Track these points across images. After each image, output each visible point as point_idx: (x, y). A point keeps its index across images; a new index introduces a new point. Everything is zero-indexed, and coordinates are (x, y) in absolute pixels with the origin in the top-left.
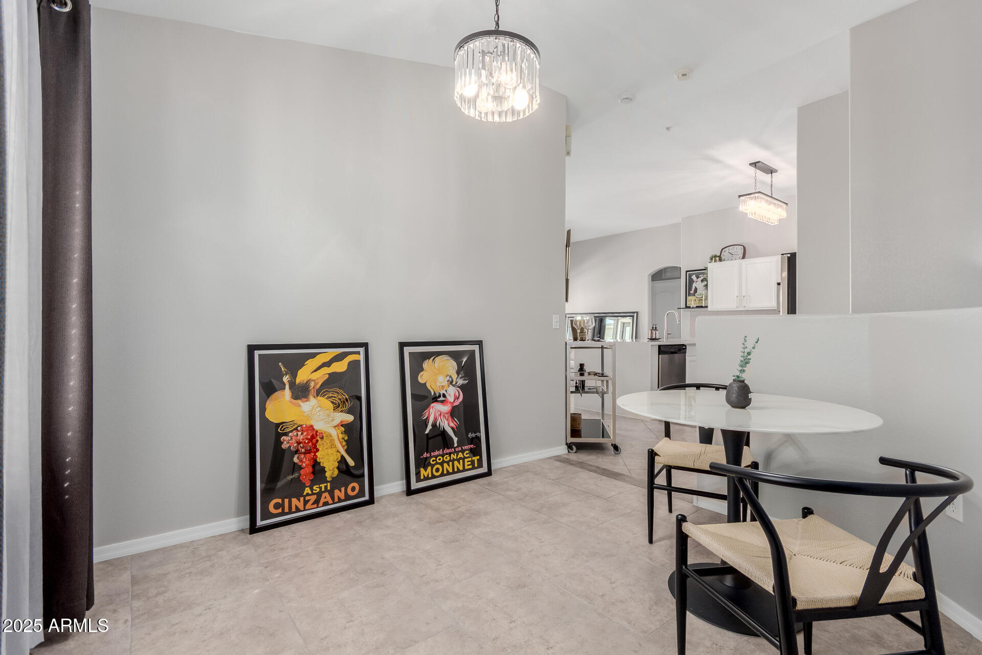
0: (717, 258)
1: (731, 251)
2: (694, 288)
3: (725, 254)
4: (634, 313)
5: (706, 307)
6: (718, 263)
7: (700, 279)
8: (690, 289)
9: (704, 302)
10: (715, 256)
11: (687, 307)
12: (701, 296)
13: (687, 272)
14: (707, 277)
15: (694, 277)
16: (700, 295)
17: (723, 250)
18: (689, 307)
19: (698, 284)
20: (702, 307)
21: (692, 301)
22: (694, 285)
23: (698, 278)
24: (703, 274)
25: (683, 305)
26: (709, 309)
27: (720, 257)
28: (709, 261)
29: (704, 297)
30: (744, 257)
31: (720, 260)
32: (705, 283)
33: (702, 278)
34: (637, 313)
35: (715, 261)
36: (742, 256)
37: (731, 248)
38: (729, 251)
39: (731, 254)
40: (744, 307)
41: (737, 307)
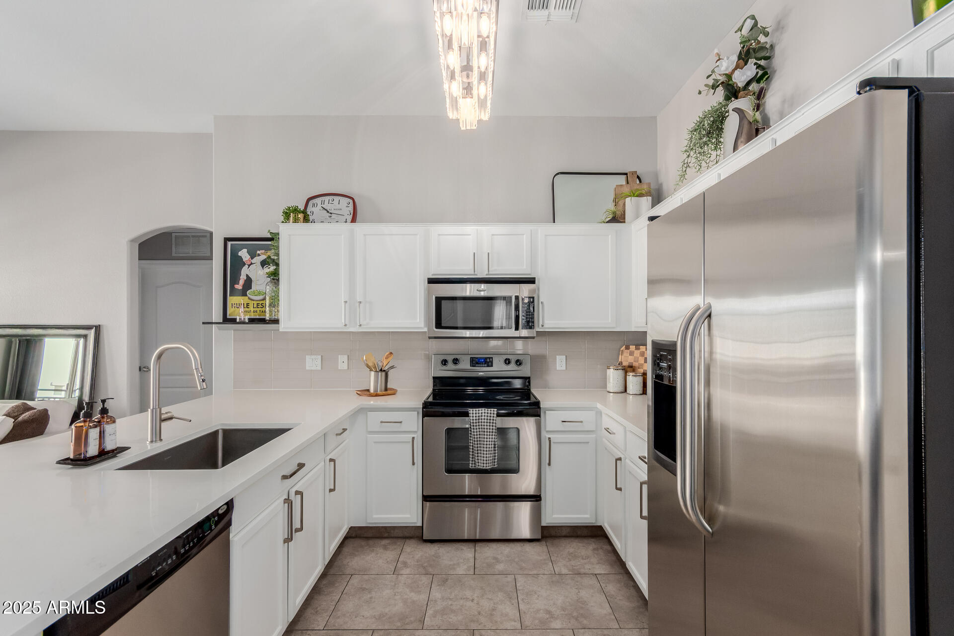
0: (301, 216)
1: (326, 206)
2: (243, 278)
3: (315, 210)
4: (89, 328)
5: (276, 321)
6: (301, 226)
7: (257, 260)
8: (235, 279)
9: (267, 309)
10: (296, 210)
11: (227, 320)
12: (261, 297)
13: (227, 240)
14: (278, 255)
15: (244, 254)
16: (259, 293)
17: (311, 203)
18: (233, 321)
19: (256, 272)
20: (262, 321)
21: (239, 308)
22: (245, 271)
23: (253, 255)
24: (267, 248)
25: (217, 316)
26: (283, 326)
27: (304, 212)
28: (282, 218)
29: (267, 298)
30: (354, 220)
31: (306, 220)
32: (272, 268)
33: (263, 257)
34: (98, 329)
35: (296, 221)
36: (350, 218)
37: (327, 199)
38: (323, 206)
39: (328, 212)
40: (360, 325)
41: (345, 325)
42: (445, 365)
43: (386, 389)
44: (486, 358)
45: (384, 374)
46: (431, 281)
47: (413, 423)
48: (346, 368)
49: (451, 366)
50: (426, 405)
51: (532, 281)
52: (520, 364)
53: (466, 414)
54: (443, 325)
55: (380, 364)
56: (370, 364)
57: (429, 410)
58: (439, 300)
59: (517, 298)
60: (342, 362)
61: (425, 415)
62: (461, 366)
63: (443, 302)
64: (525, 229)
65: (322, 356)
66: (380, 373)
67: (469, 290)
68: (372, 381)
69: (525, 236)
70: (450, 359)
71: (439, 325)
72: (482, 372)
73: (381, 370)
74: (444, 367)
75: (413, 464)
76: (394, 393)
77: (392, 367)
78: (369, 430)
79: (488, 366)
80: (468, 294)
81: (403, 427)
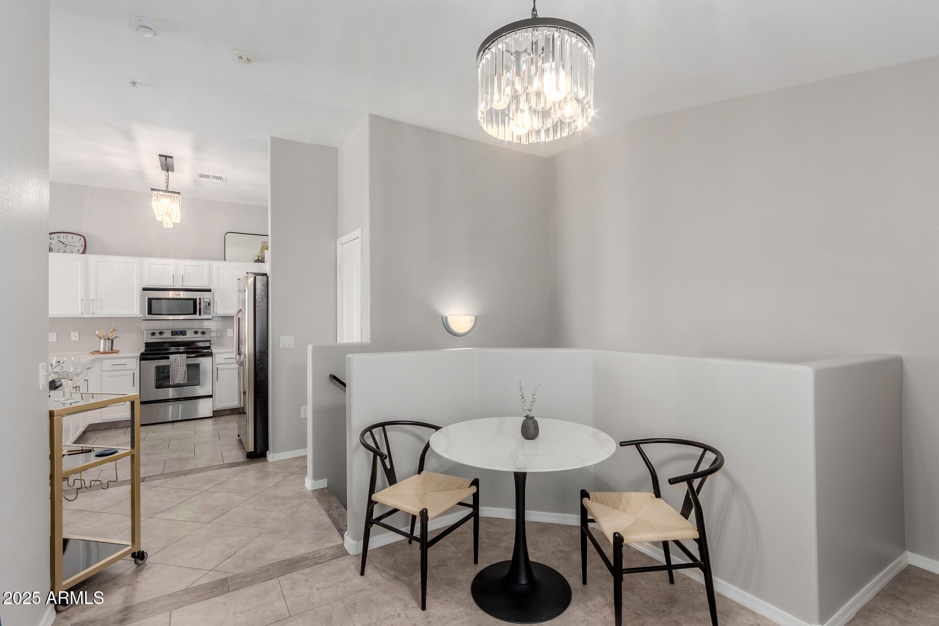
1: (62, 240)
3: (52, 241)
30: (84, 252)
36: (81, 250)
37: (62, 235)
38: (59, 239)
39: (64, 244)
40: (93, 314)
41: (82, 313)
42: (153, 335)
43: (112, 350)
44: (182, 331)
45: (110, 341)
46: (144, 289)
47: (134, 364)
48: (78, 340)
49: (157, 336)
50: (142, 354)
51: (209, 291)
52: (204, 334)
53: (168, 358)
54: (153, 313)
55: (108, 336)
56: (101, 336)
57: (143, 357)
58: (150, 300)
59: (200, 299)
60: (75, 336)
61: (141, 360)
62: (164, 336)
63: (153, 301)
64: (205, 263)
65: (57, 333)
66: (107, 341)
67: (171, 294)
68: (102, 346)
69: (205, 267)
70: (157, 332)
71: (150, 313)
72: (179, 338)
73: (109, 339)
74: (153, 337)
75: (134, 386)
76: (117, 352)
77: (116, 337)
78: (103, 370)
79: (183, 335)
80: (170, 297)
81: (127, 367)
